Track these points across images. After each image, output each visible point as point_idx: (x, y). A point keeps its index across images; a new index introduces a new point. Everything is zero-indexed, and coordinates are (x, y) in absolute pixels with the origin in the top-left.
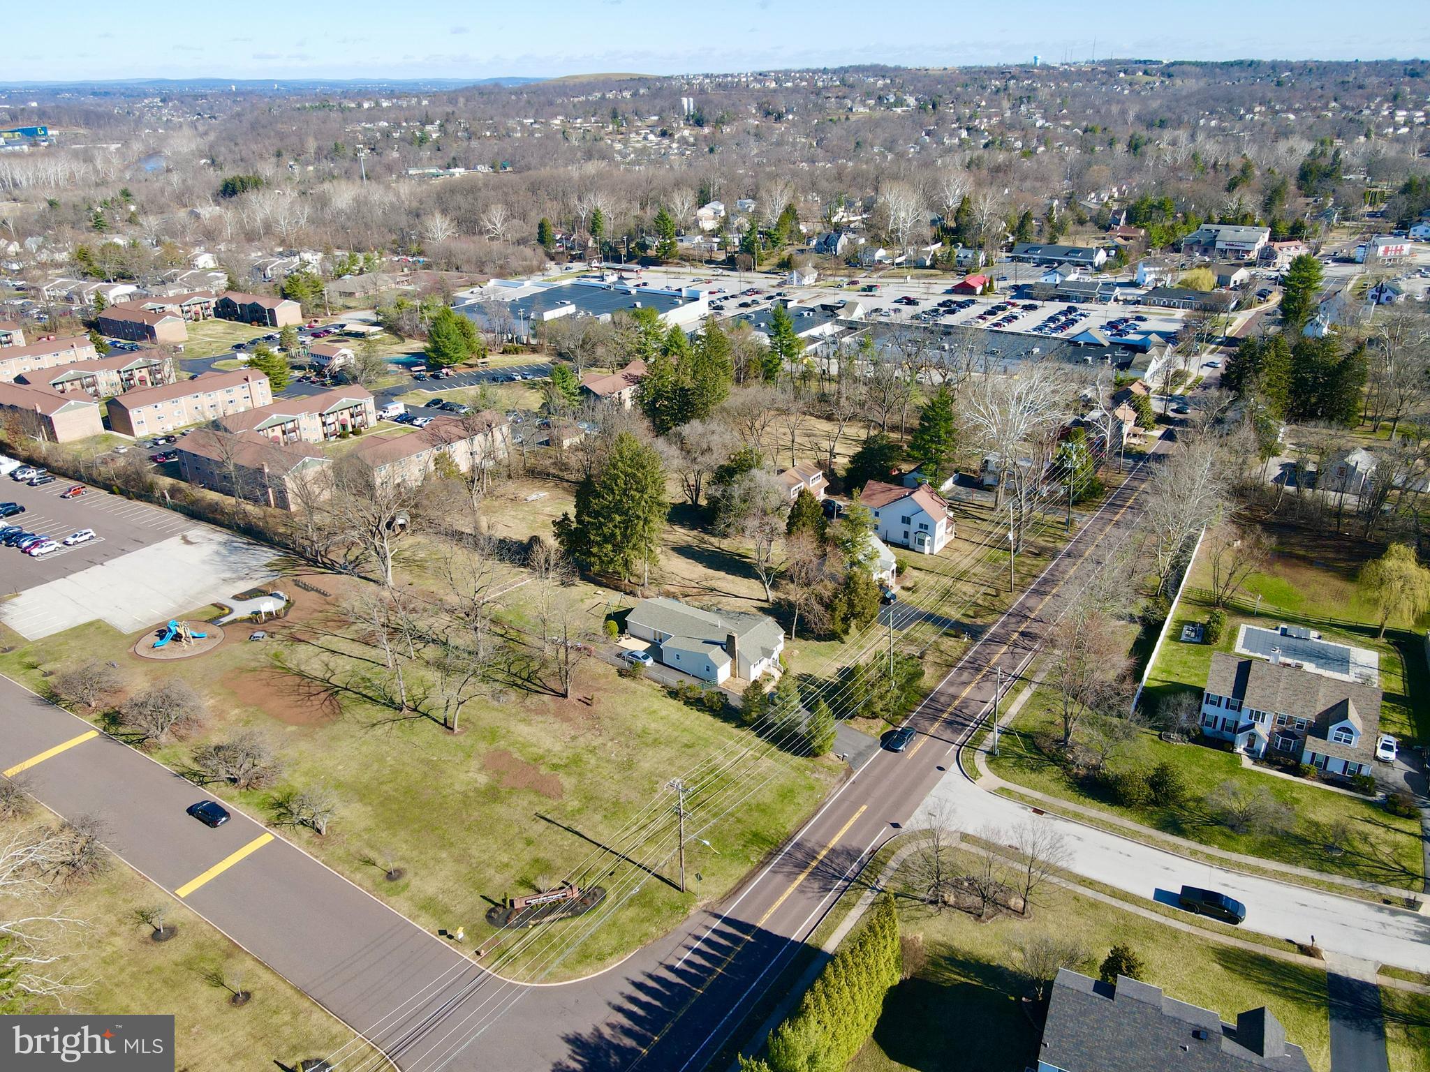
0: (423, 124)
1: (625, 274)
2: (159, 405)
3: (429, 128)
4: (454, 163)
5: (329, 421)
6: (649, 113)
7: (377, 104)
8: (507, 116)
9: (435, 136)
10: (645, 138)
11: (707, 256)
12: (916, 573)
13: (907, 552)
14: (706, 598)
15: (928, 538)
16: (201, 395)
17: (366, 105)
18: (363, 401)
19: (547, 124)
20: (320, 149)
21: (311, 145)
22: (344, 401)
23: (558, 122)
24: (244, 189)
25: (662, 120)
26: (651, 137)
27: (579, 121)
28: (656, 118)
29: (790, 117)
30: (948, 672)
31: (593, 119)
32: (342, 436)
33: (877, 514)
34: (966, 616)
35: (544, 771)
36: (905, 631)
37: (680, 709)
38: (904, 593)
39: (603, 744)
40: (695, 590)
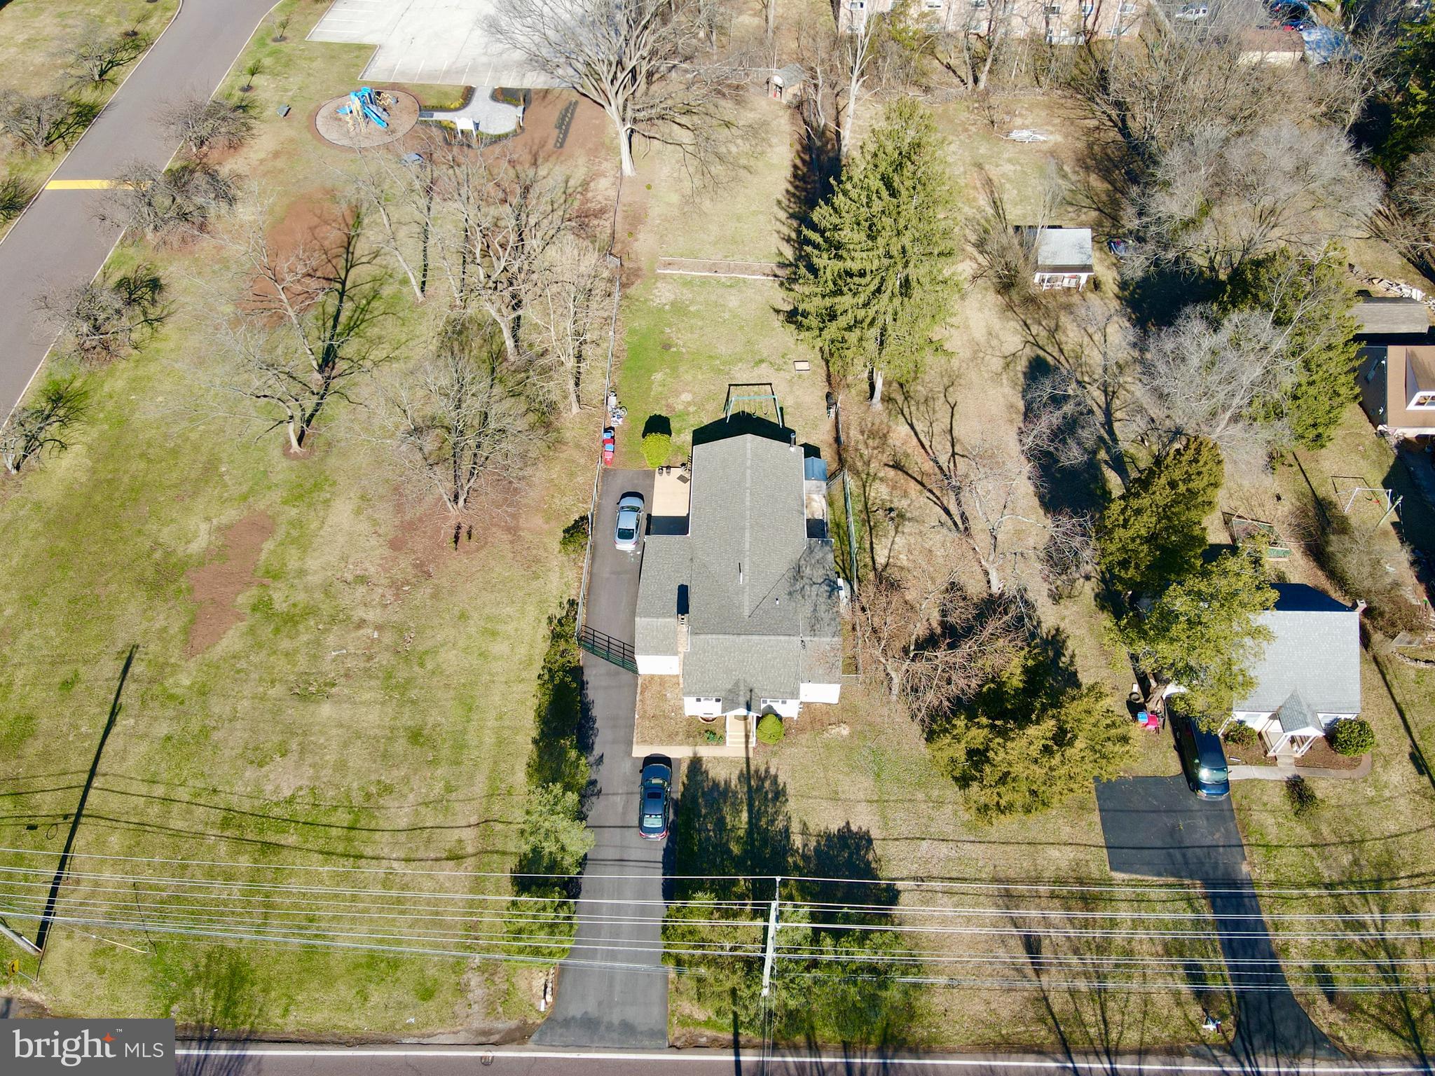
14: (918, 495)
30: (1039, 1051)
34: (1323, 976)
35: (244, 599)
36: (1119, 876)
37: (530, 661)
38: (1278, 798)
39: (362, 623)
40: (928, 466)
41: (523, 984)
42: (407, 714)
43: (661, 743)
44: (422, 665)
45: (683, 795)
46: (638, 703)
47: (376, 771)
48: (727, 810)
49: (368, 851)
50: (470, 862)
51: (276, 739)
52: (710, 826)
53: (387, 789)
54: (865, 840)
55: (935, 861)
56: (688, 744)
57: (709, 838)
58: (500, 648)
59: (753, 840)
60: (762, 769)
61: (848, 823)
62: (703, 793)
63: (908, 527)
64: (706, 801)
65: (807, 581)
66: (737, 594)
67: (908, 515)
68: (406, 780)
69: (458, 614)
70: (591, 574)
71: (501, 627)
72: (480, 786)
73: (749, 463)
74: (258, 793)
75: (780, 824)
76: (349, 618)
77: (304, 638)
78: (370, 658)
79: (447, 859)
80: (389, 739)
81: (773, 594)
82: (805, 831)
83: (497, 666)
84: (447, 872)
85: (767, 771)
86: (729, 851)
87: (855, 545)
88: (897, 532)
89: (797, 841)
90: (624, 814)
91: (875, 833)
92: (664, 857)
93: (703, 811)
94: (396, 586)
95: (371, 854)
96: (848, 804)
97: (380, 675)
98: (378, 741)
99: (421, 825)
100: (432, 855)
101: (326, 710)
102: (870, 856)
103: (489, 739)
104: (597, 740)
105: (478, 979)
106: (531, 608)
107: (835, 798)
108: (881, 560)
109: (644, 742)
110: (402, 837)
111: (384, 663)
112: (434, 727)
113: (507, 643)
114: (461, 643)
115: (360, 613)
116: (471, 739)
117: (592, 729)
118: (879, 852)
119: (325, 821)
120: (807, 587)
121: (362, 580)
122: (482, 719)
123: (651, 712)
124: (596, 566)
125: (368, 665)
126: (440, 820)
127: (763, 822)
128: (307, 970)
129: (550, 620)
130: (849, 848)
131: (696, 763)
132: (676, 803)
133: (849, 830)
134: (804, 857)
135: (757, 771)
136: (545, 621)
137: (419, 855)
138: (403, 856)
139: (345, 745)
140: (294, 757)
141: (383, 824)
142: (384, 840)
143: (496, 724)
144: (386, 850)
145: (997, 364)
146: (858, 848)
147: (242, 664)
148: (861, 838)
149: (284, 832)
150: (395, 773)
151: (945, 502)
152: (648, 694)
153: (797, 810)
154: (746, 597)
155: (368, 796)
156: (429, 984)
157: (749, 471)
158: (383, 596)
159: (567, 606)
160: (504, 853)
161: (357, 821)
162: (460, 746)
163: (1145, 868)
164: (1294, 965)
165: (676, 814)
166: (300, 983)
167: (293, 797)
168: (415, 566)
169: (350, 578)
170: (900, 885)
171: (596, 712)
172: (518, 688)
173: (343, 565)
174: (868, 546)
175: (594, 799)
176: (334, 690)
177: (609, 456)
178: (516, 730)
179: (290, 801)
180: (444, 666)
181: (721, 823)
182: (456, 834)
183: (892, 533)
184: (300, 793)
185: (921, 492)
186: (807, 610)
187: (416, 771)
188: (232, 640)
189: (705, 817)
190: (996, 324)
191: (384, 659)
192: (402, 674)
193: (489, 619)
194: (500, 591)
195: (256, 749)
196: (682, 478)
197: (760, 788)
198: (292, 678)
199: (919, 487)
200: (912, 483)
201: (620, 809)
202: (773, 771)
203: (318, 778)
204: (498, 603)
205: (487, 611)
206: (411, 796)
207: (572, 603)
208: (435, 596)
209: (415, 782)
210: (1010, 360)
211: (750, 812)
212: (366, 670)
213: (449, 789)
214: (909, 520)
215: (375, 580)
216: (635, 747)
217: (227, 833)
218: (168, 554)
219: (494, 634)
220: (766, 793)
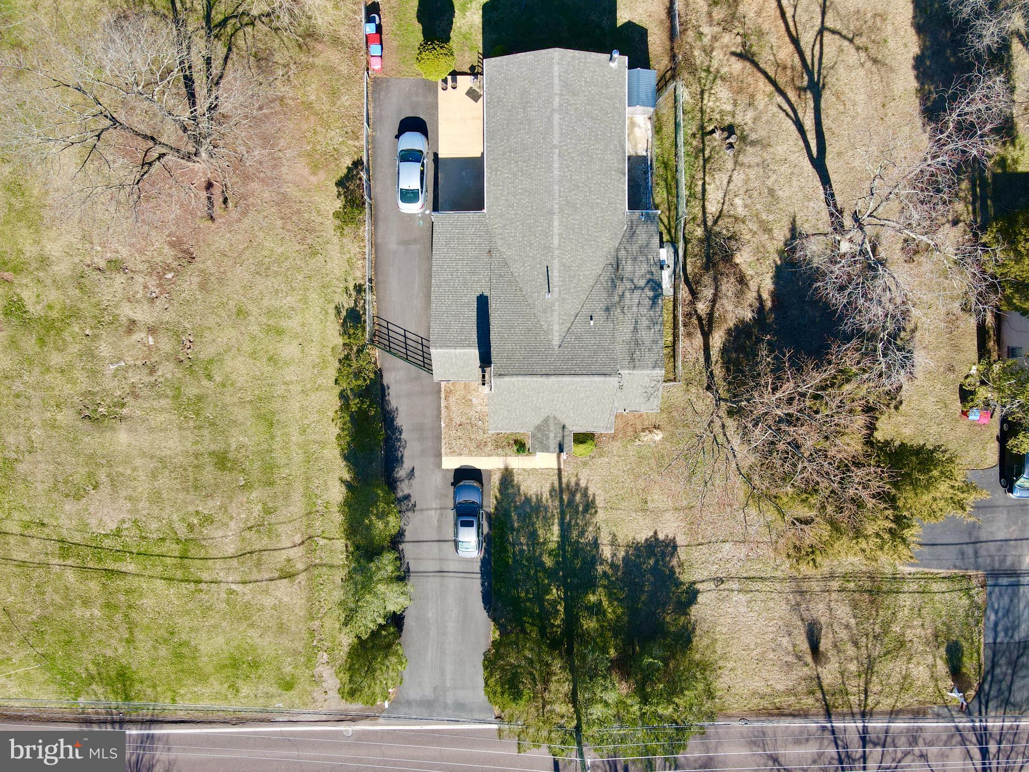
39: (132, 326)
40: (787, 52)
42: (208, 438)
43: (470, 454)
44: (209, 377)
45: (496, 508)
46: (443, 410)
47: (192, 502)
48: (539, 524)
49: (205, 576)
50: (302, 577)
51: (83, 471)
52: (523, 540)
53: (208, 520)
54: (671, 546)
55: (735, 560)
56: (498, 455)
57: (522, 551)
58: (289, 350)
59: (564, 551)
60: (573, 483)
61: (656, 533)
62: (516, 507)
63: (751, 155)
64: (519, 516)
65: (629, 285)
66: (545, 311)
67: (753, 137)
68: (224, 508)
69: (234, 310)
70: (375, 245)
71: (284, 324)
72: (297, 507)
73: (556, 104)
74: (83, 527)
75: (589, 536)
76: (116, 317)
77: (74, 349)
78: (152, 371)
79: (281, 578)
80: (196, 467)
81: (586, 312)
82: (614, 543)
83: (290, 374)
84: (283, 591)
85: (577, 484)
86: (542, 564)
87: (684, 192)
88: (736, 162)
89: (607, 552)
90: (439, 527)
91: (681, 540)
92: (481, 567)
93: (516, 525)
94: (158, 271)
95: (208, 579)
96: (657, 513)
97: (168, 392)
98: (185, 470)
99: (248, 549)
100: (267, 576)
101: (122, 438)
102: (674, 562)
103: (298, 457)
104: (406, 453)
105: (330, 671)
106: (314, 295)
107: (644, 508)
108: (712, 208)
109: (453, 453)
110: (235, 562)
111: (169, 376)
112: (238, 449)
113: (295, 343)
114: (247, 348)
115: (127, 311)
116: (280, 457)
117: (399, 440)
118: (683, 557)
119: (156, 550)
120: (627, 294)
121: (116, 265)
122: (287, 434)
123: (457, 420)
124: (380, 233)
125: (152, 379)
126: (265, 542)
127: (575, 533)
128: (182, 671)
129: (338, 309)
130: (655, 555)
131: (507, 477)
132: (489, 516)
133: (657, 539)
134: (613, 565)
135: (568, 485)
136: (332, 312)
137: (254, 577)
138: (239, 579)
139: (154, 476)
140: (105, 489)
141: (213, 553)
142: (217, 566)
143: (301, 439)
144: (222, 574)
146: (663, 554)
147: (18, 386)
148: (667, 545)
149: (121, 560)
150: (210, 503)
151: (800, 115)
152: (452, 400)
153: (606, 521)
154: (556, 318)
155: (191, 527)
156: (288, 678)
157: (556, 117)
158: (146, 287)
159: (354, 293)
160: (332, 566)
161: (186, 550)
162: (269, 468)
163: (935, 562)
165: (490, 526)
166: (179, 681)
167: (119, 530)
168: (172, 245)
169: (102, 264)
170: (699, 586)
171: (401, 421)
172: (316, 399)
173: (88, 246)
174: (699, 189)
175: (410, 514)
176: (125, 411)
177: (376, 65)
178: (323, 444)
179: (118, 533)
180: (234, 377)
181: (533, 535)
182: (284, 555)
183: (730, 165)
184: (125, 526)
185: (770, 96)
186: (624, 331)
187: (231, 498)
189: (518, 531)
191: (167, 370)
192: (191, 391)
193: (270, 313)
194: (276, 274)
195: (66, 482)
196: (473, 95)
197: (571, 502)
198: (76, 399)
199: (770, 88)
200: (762, 81)
201: (435, 523)
202: (583, 483)
203: (137, 511)
204: (277, 292)
205: (266, 302)
206: (232, 524)
207: (359, 289)
208: (203, 286)
209: (233, 509)
211: (561, 524)
212: (154, 385)
213: (268, 511)
214: (753, 143)
215: (131, 265)
216: (444, 459)
217: (69, 562)
219: (280, 332)
220: (577, 506)
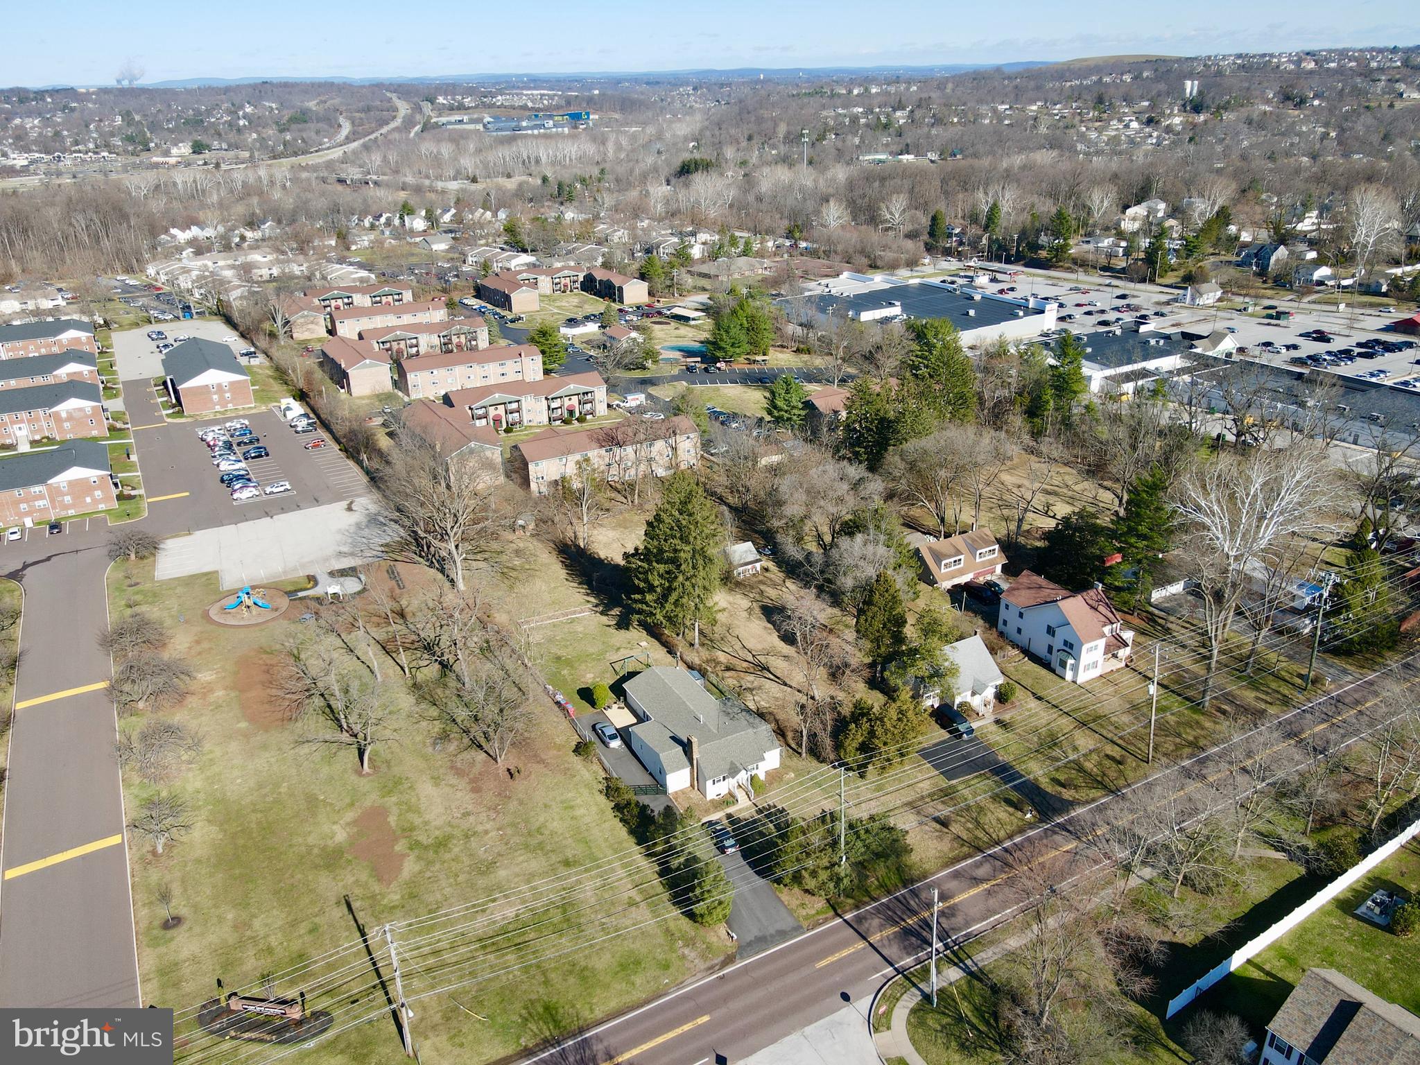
0: (894, 110)
1: (999, 276)
2: (435, 372)
3: (899, 114)
4: (906, 150)
5: (553, 405)
6: (1142, 98)
7: (866, 90)
8: (981, 101)
9: (901, 122)
10: (1127, 126)
11: (1103, 260)
12: (1033, 704)
13: (1044, 672)
14: (751, 678)
15: (1070, 661)
16: (475, 366)
17: (856, 92)
18: (595, 389)
19: (1023, 110)
20: (789, 133)
21: (782, 129)
22: (572, 387)
23: (1034, 108)
24: (697, 170)
25: (1152, 107)
26: (1135, 125)
27: (1058, 106)
28: (1146, 104)
29: (1316, 103)
30: (970, 856)
31: (1074, 105)
32: (565, 422)
33: (1021, 615)
34: (1056, 781)
35: (400, 847)
36: (954, 782)
37: (603, 812)
38: (994, 728)
39: (486, 832)
40: (745, 665)
41: (714, 939)
42: (553, 857)
43: (704, 816)
44: (542, 834)
49: (583, 921)
50: (643, 904)
56: (719, 811)
58: (580, 812)
60: (765, 805)
61: (822, 810)
67: (752, 686)
68: (578, 883)
69: (542, 806)
71: (572, 804)
74: (493, 925)
76: (476, 832)
77: (457, 849)
78: (507, 843)
79: (630, 907)
80: (553, 870)
83: (586, 820)
84: (634, 913)
85: (768, 805)
88: (752, 695)
94: (492, 809)
95: (585, 922)
97: (520, 847)
100: (620, 909)
101: (501, 874)
103: (608, 851)
105: (688, 950)
106: (584, 791)
111: (518, 842)
112: (573, 857)
113: (582, 809)
114: (556, 818)
115: (481, 828)
116: (598, 854)
121: (468, 813)
122: (597, 845)
123: (688, 806)
125: (509, 846)
126: (611, 893)
128: (589, 987)
129: (600, 790)
131: (730, 817)
135: (763, 807)
136: (597, 793)
137: (613, 911)
139: (529, 882)
140: (501, 899)
143: (606, 843)
145: (745, 614)
147: (428, 874)
151: (765, 675)
152: (680, 800)
156: (663, 962)
158: (488, 816)
159: (604, 782)
160: (658, 895)
163: (962, 775)
164: (1045, 783)
166: (589, 994)
167: (517, 916)
168: (497, 796)
169: (459, 815)
172: (605, 825)
173: (449, 812)
176: (498, 864)
178: (620, 842)
179: (517, 919)
180: (555, 830)
182: (625, 896)
183: (750, 696)
184: (520, 913)
188: (410, 867)
190: (731, 599)
191: (516, 840)
192: (534, 842)
193: (562, 802)
194: (558, 789)
196: (620, 708)
197: (770, 813)
198: (466, 869)
199: (746, 674)
202: (771, 804)
203: (526, 901)
204: (562, 794)
205: (558, 799)
210: (750, 610)
212: (510, 849)
214: (754, 688)
215: (476, 811)
217: (489, 950)
218: (324, 849)
220: (775, 814)
